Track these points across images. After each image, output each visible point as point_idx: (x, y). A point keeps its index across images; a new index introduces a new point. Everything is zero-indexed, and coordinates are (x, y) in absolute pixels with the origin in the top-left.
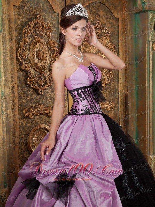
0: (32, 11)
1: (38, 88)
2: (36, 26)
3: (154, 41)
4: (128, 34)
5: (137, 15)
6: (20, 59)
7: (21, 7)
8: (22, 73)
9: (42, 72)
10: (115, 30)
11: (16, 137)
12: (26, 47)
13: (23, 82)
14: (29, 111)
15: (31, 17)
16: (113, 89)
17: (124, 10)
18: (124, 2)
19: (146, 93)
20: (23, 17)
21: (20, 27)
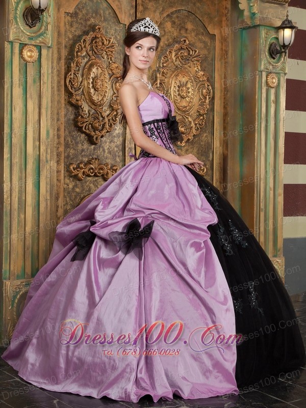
0: (89, 20)
1: (93, 133)
2: (94, 42)
3: (268, 71)
4: (230, 59)
5: (244, 32)
6: (70, 88)
7: (74, 15)
8: (70, 109)
9: (99, 109)
10: (209, 53)
11: (60, 206)
12: (79, 70)
13: (72, 122)
14: (78, 167)
15: (87, 28)
16: (205, 145)
17: (223, 23)
18: (224, 11)
19: (255, 153)
20: (77, 28)
21: (71, 42)
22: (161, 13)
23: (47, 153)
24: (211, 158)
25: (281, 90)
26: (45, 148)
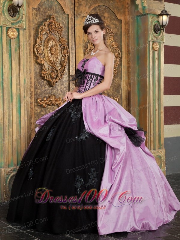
0: (47, 12)
1: (51, 80)
2: (50, 26)
3: (153, 41)
4: (130, 35)
5: (139, 18)
6: (37, 54)
7: (38, 9)
8: (37, 66)
9: (54, 66)
10: (118, 31)
11: (32, 123)
12: (41, 43)
13: (38, 74)
14: (43, 100)
15: (46, 17)
16: (117, 86)
17: (126, 13)
18: (126, 6)
19: (147, 89)
20: (40, 17)
21: (36, 26)
22: (89, 8)
23: (24, 92)
24: (121, 93)
25: (161, 52)
26: (23, 89)
